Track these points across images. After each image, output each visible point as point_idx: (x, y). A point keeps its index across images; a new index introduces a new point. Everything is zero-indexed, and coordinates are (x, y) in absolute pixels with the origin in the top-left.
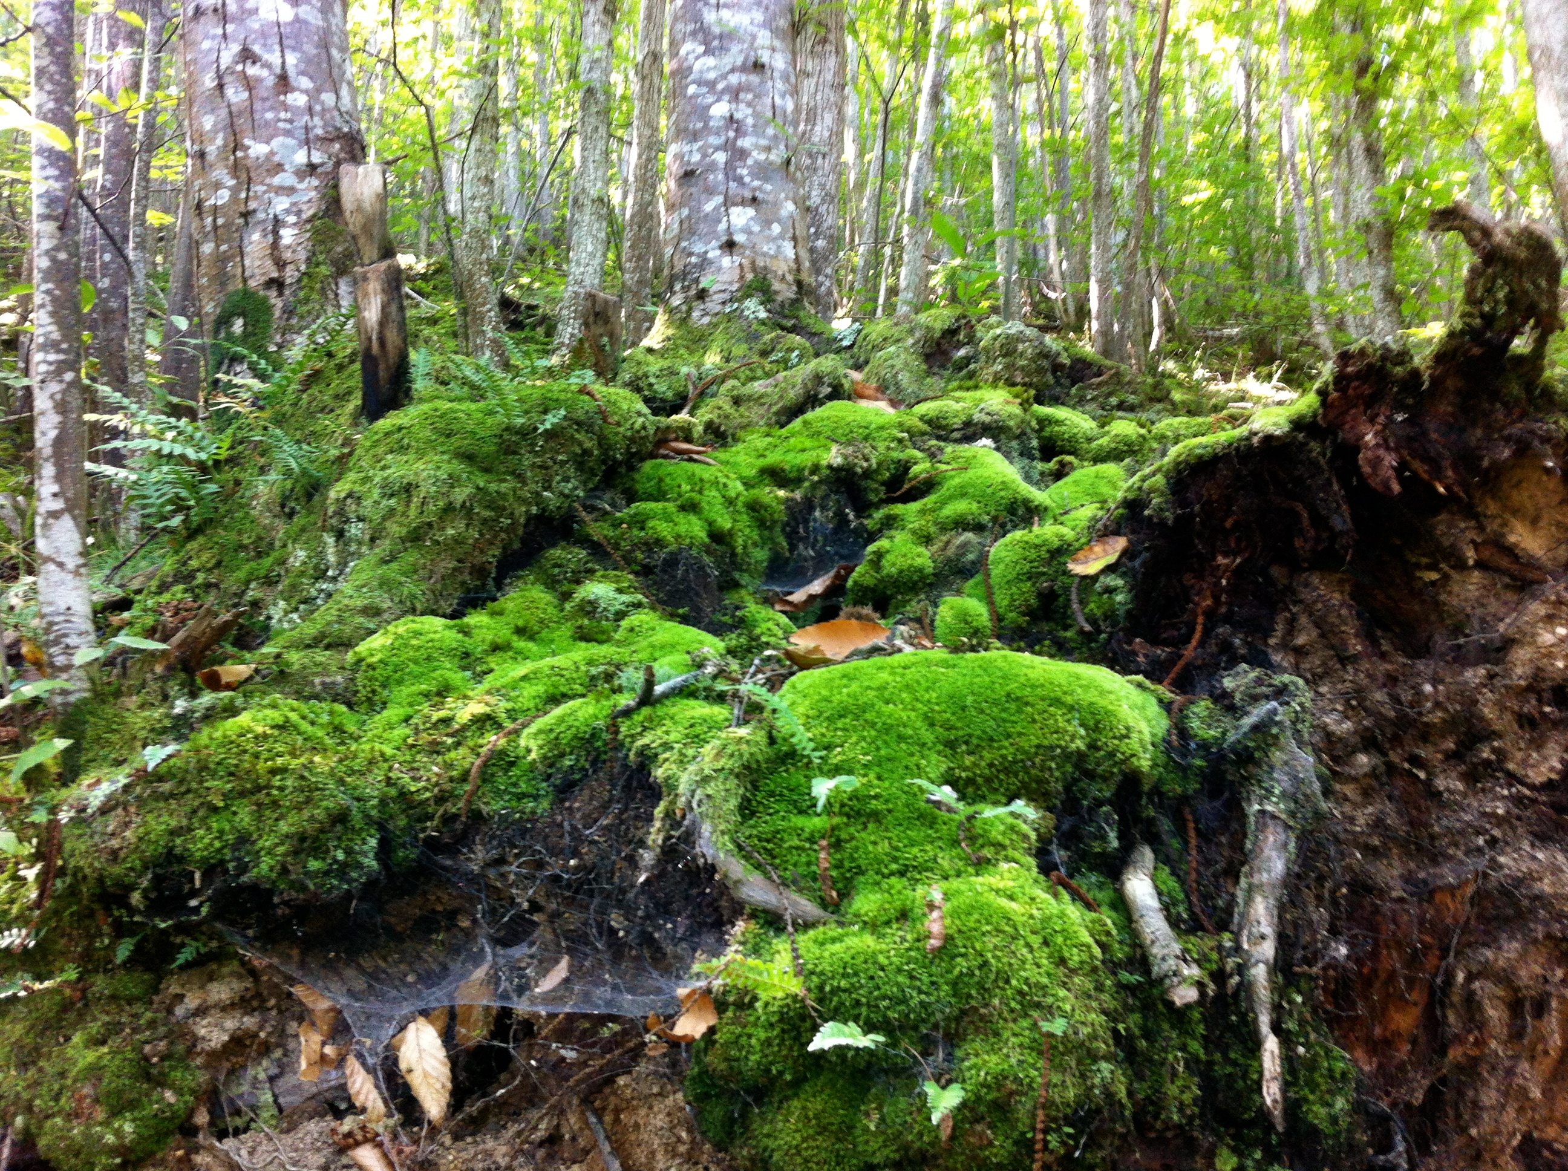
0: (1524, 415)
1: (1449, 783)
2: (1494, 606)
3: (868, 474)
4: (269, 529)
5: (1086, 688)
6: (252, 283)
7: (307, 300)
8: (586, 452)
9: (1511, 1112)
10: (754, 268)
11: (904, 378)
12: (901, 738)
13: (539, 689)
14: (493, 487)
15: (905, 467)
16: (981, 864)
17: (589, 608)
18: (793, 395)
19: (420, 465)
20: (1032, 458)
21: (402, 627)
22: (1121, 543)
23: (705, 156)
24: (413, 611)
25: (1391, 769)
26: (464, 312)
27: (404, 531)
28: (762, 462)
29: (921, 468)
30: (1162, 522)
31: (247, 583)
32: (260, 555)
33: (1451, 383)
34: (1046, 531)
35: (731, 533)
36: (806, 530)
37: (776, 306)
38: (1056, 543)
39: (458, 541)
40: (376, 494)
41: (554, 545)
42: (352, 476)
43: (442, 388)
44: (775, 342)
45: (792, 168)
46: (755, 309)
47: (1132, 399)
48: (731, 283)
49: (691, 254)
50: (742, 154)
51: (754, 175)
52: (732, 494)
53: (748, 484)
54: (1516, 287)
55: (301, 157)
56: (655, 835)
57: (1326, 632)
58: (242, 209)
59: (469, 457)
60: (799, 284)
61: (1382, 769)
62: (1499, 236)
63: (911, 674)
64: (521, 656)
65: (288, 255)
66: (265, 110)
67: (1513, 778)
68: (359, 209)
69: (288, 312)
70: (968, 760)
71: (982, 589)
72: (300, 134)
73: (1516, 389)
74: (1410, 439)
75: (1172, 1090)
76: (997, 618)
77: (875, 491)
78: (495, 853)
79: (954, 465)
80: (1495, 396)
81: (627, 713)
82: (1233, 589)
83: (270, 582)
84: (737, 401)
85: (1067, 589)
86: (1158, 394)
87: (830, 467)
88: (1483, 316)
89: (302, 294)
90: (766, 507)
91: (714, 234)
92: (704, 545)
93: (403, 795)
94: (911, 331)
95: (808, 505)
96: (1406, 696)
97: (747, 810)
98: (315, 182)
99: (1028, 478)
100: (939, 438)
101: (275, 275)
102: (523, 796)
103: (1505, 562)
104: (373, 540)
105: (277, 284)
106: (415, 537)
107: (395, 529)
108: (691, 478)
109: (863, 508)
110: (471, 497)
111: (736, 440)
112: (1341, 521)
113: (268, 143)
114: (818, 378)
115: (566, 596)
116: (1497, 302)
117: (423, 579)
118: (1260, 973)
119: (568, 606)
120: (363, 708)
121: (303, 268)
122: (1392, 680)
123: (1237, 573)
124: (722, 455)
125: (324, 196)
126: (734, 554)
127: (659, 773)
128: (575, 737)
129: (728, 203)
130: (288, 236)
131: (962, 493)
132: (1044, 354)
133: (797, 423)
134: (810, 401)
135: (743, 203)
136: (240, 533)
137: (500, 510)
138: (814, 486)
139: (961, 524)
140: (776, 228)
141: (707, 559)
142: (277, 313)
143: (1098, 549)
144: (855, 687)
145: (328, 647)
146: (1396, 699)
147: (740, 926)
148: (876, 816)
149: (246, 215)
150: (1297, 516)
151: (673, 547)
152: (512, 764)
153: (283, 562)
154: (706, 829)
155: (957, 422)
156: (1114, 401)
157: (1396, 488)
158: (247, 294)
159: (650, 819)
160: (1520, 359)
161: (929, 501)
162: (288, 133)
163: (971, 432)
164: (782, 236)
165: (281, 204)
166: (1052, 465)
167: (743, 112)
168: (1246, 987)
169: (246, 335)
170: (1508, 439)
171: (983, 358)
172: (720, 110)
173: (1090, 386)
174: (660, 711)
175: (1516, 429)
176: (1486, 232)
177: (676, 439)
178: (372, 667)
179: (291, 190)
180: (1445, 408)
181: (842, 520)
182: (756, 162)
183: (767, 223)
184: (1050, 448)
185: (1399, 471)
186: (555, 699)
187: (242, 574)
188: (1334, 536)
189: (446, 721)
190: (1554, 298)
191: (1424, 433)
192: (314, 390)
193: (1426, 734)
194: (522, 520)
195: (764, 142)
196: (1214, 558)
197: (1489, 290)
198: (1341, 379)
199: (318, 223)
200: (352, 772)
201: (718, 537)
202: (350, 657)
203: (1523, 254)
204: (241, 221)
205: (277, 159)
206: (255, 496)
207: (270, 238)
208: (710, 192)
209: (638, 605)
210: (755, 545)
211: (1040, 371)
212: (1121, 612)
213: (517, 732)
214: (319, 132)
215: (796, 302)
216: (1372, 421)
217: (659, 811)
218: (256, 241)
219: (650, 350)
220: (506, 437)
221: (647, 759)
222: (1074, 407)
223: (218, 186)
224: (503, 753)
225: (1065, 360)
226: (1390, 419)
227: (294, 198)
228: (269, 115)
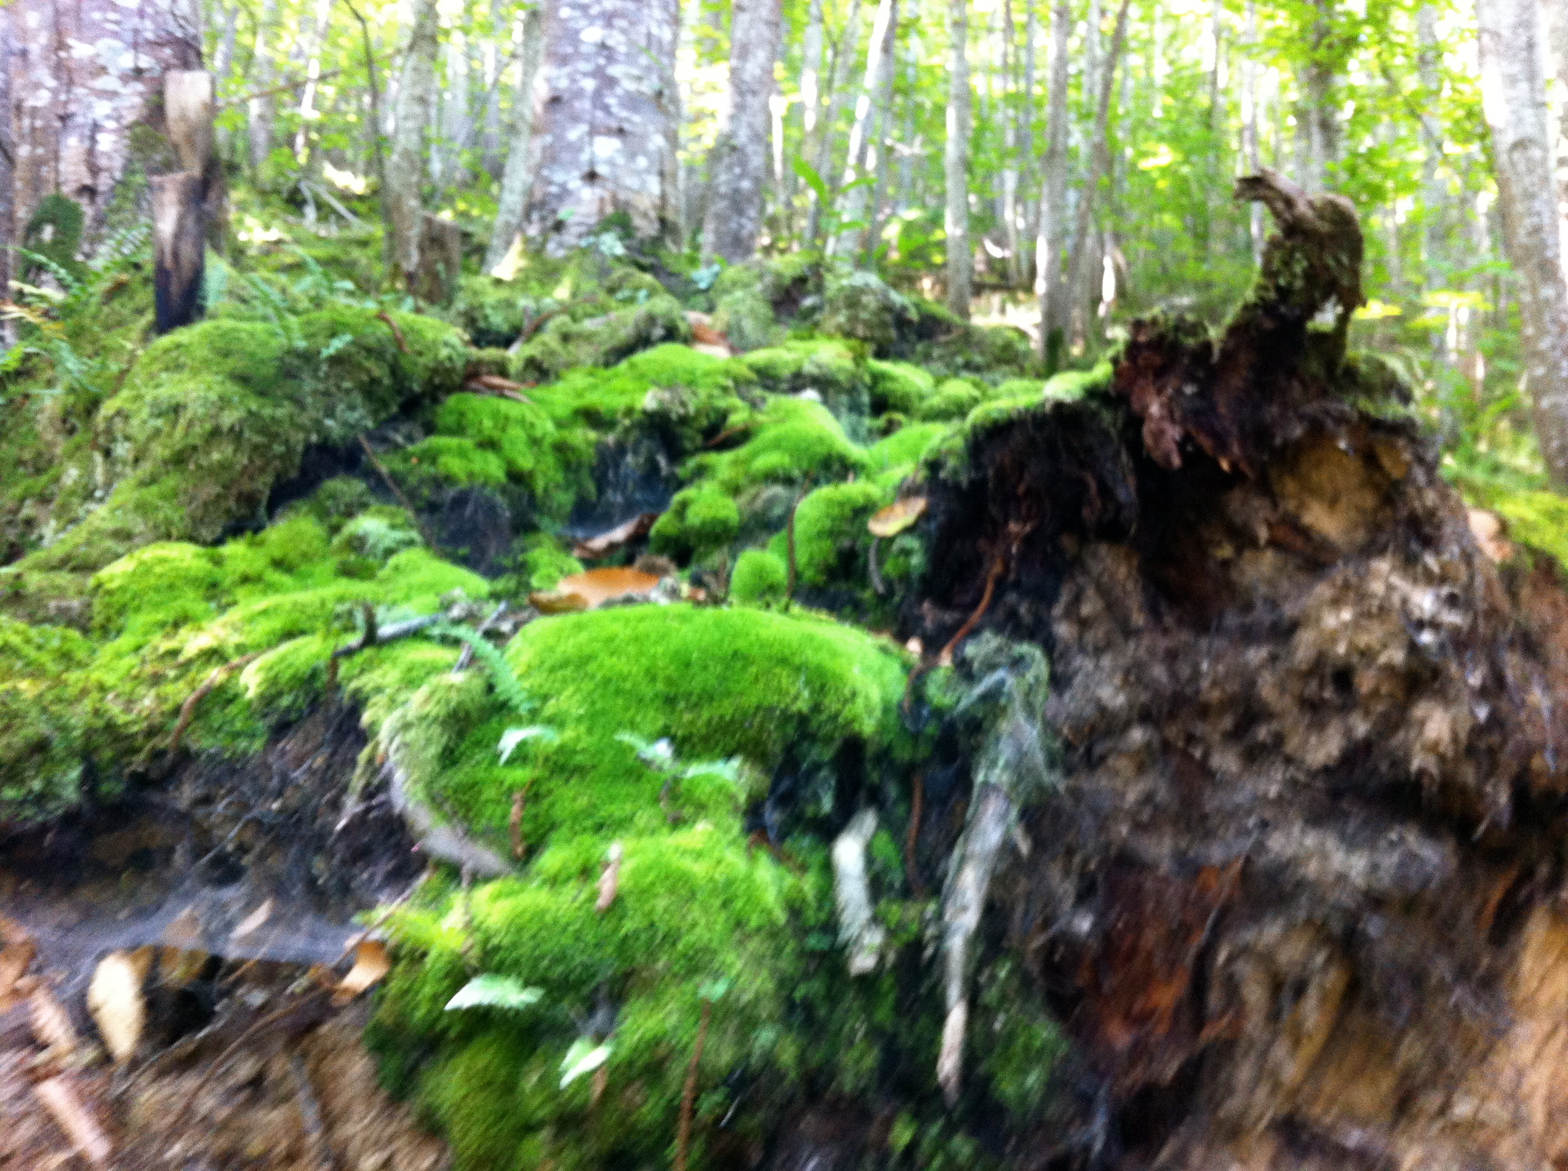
0: (1323, 393)
1: (1225, 761)
2: (1285, 585)
3: (684, 420)
4: (50, 445)
5: (817, 649)
6: (66, 190)
7: (118, 210)
8: (374, 381)
9: (1262, 1093)
10: (615, 202)
11: (748, 325)
12: (618, 692)
13: (276, 624)
14: (267, 412)
15: (724, 415)
16: (677, 823)
17: (357, 543)
18: (625, 334)
19: (191, 385)
20: (861, 413)
21: (151, 553)
22: (919, 504)
23: (573, 81)
24: (168, 537)
25: (1166, 746)
26: (391, 235)
27: (167, 453)
28: (577, 403)
29: (738, 418)
30: (957, 486)
31: (22, 500)
32: (38, 471)
33: (1243, 358)
34: (854, 489)
35: (531, 474)
36: (617, 474)
37: (634, 243)
38: (861, 501)
39: (224, 466)
40: (145, 413)
41: (331, 474)
42: (125, 393)
43: (242, 307)
44: (622, 280)
45: (664, 101)
46: (612, 244)
47: (978, 359)
48: (588, 216)
49: (550, 183)
50: (610, 82)
51: (623, 105)
52: (538, 433)
53: (560, 424)
54: (1315, 261)
55: (127, 61)
56: (357, 780)
57: (1113, 606)
58: (61, 112)
59: (243, 379)
60: (663, 221)
61: (1156, 744)
62: (1302, 208)
63: (642, 627)
64: (271, 588)
65: (103, 162)
66: (92, 9)
67: (1289, 760)
68: (183, 118)
69: (100, 221)
70: (687, 717)
71: (784, 545)
72: (129, 36)
73: (1315, 367)
74: (1197, 413)
75: (848, 1058)
76: (795, 574)
77: (691, 437)
78: (200, 792)
79: (774, 416)
80: (1292, 372)
81: (349, 653)
82: (1024, 557)
83: (44, 500)
84: (566, 338)
85: (866, 549)
86: (1006, 355)
87: (644, 412)
88: (1279, 289)
89: (114, 203)
90: (573, 449)
91: (575, 163)
92: (498, 483)
93: (110, 727)
94: (761, 277)
95: (621, 449)
96: (1185, 671)
97: (449, 758)
98: (140, 87)
99: (854, 434)
100: (767, 387)
101: (88, 181)
102: (236, 735)
103: (1299, 543)
104: (136, 461)
105: (89, 191)
106: (179, 460)
107: (159, 451)
108: (495, 415)
109: (677, 455)
110: (242, 421)
111: (558, 377)
112: (1126, 492)
113: (92, 44)
114: (651, 319)
115: (335, 529)
116: (1294, 276)
117: (181, 505)
118: (956, 945)
119: (336, 540)
120: (97, 634)
121: (118, 175)
122: (1171, 657)
123: (1028, 541)
124: (539, 392)
125: (147, 101)
126: (532, 496)
127: (366, 718)
128: (294, 677)
129: (594, 131)
130: (106, 142)
131: (776, 445)
132: (887, 307)
133: (623, 366)
134: (642, 341)
135: (609, 132)
136: (22, 448)
137: (274, 437)
138: (627, 431)
139: (771, 477)
140: (642, 162)
141: (499, 499)
142: (87, 221)
143: (899, 509)
144: (583, 637)
145: (74, 570)
146: (1173, 675)
147: (424, 878)
148: (580, 771)
149: (64, 118)
150: (1083, 485)
151: (464, 484)
152: (230, 702)
153: (57, 480)
154: (399, 776)
155: (786, 372)
156: (959, 360)
157: (1176, 461)
158: (59, 201)
159: (353, 763)
160: (1320, 337)
161: (742, 452)
162: (115, 35)
163: (798, 382)
164: (647, 171)
165: (101, 109)
166: (881, 422)
167: (616, 39)
168: (940, 958)
169: (55, 243)
170: (1301, 418)
171: (827, 308)
172: (592, 34)
173: (939, 344)
174: (385, 652)
175: (1312, 408)
176: (1289, 203)
177: (490, 373)
178: (110, 593)
179: (112, 95)
180: (1237, 381)
181: (654, 467)
182: (628, 92)
183: (632, 156)
184: (881, 405)
185: (1181, 446)
186: (289, 634)
187: (17, 491)
188: (1119, 507)
189: (174, 653)
190: (1355, 274)
191: (1213, 408)
192: (116, 304)
193: (1204, 711)
194: (300, 448)
195: (635, 72)
196: (1006, 523)
197: (1287, 263)
198: (1133, 348)
199: (138, 130)
200: (59, 700)
201: (516, 477)
202: (91, 582)
203: (1324, 227)
204: (58, 124)
205: (101, 61)
206: (41, 411)
207: (87, 144)
208: (576, 119)
209: (410, 543)
210: (558, 486)
211: (883, 325)
212: (915, 575)
213: (240, 668)
214: (150, 36)
215: (657, 241)
216: (1159, 392)
217: (363, 756)
218: (72, 145)
219: (498, 282)
220: (288, 359)
221: (358, 703)
222: (917, 364)
223: (37, 86)
224: (221, 689)
225: (913, 315)
226: (1179, 392)
227: (117, 103)
228: (97, 16)
